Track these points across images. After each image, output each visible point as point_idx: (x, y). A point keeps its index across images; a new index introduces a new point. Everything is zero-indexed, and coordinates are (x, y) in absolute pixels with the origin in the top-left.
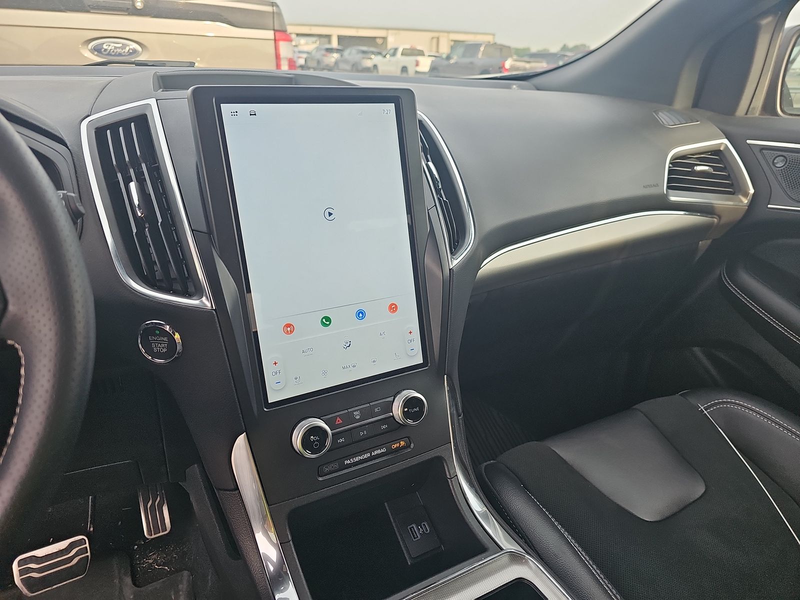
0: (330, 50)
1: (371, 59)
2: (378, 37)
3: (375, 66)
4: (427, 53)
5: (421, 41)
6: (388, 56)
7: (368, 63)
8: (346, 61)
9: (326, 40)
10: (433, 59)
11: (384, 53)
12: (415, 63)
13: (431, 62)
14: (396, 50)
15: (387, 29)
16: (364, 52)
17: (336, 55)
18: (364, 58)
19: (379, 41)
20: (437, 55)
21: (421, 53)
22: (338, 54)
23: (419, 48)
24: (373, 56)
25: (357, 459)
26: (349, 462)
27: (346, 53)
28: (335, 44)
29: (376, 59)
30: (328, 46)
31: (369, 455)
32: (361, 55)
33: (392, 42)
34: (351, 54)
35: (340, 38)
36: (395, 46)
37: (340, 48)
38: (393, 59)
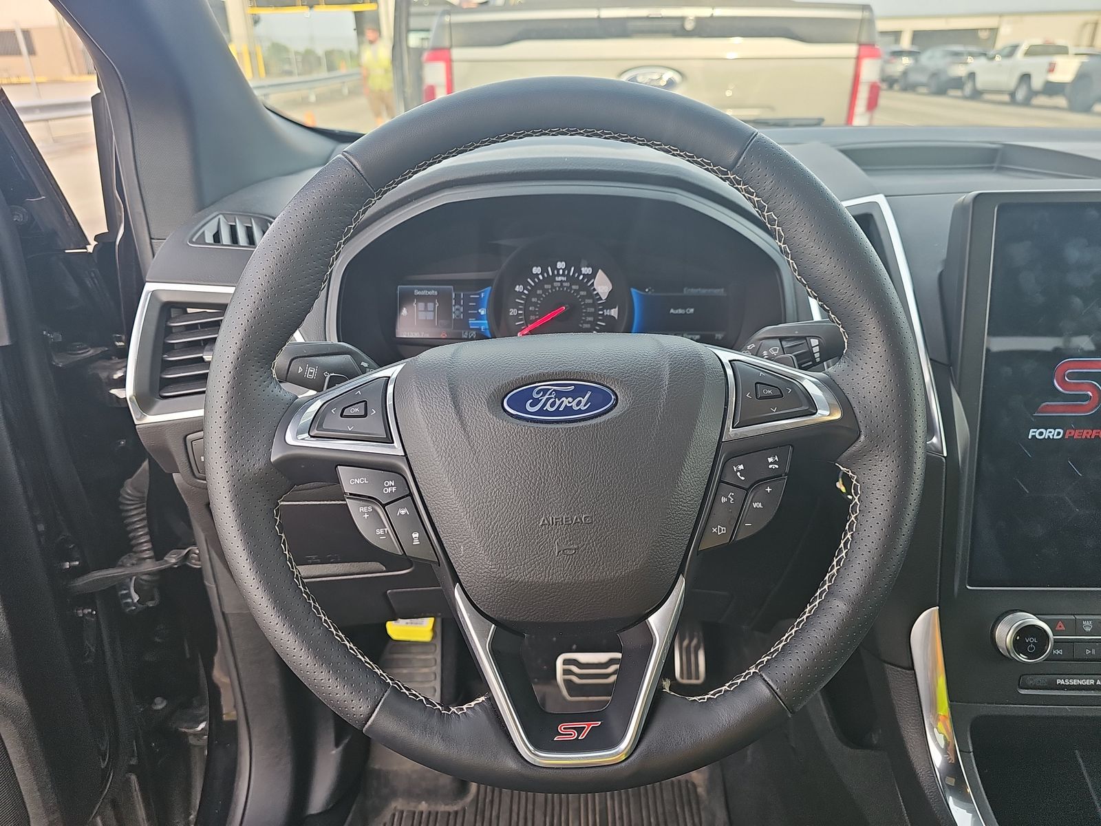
0: (899, 54)
1: (966, 63)
2: (981, 29)
3: (972, 75)
4: (1072, 50)
5: (1062, 31)
6: (998, 58)
7: (960, 71)
8: (923, 70)
9: (892, 38)
10: (1085, 59)
11: (991, 53)
12: (1046, 67)
13: (1079, 65)
14: (1015, 48)
15: (1001, 15)
16: (956, 54)
17: (906, 61)
18: (954, 63)
19: (983, 35)
20: (1090, 51)
21: (1063, 51)
22: (911, 58)
23: (1060, 42)
24: (970, 59)
25: (1075, 682)
26: (1062, 682)
27: (925, 59)
28: (905, 43)
29: (975, 64)
30: (896, 48)
31: (1092, 682)
32: (949, 59)
33: (1007, 35)
34: (933, 59)
35: (917, 36)
36: (1013, 42)
37: (915, 49)
38: (1008, 62)
